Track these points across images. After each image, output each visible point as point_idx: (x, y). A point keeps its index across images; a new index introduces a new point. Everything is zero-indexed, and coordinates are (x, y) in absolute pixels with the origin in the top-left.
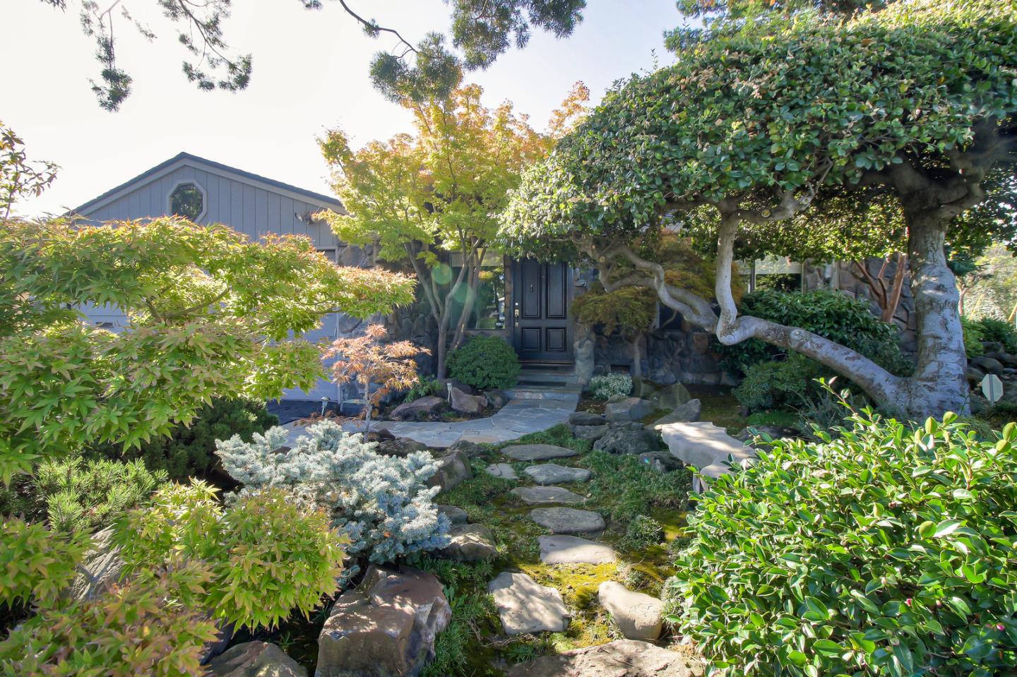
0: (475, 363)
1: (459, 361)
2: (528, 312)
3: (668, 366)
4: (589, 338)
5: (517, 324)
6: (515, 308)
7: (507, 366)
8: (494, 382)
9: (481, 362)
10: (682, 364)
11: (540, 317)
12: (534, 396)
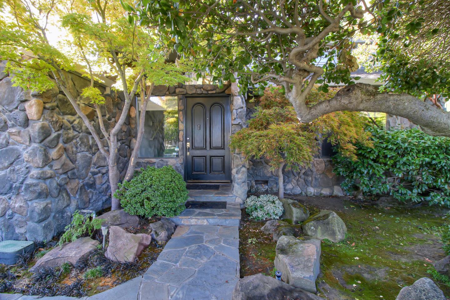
0: (144, 195)
1: (128, 193)
2: (196, 145)
3: (295, 181)
4: (244, 166)
5: (188, 153)
6: (186, 141)
7: (174, 196)
8: (162, 211)
9: (149, 193)
10: (306, 181)
11: (205, 149)
12: (200, 222)
